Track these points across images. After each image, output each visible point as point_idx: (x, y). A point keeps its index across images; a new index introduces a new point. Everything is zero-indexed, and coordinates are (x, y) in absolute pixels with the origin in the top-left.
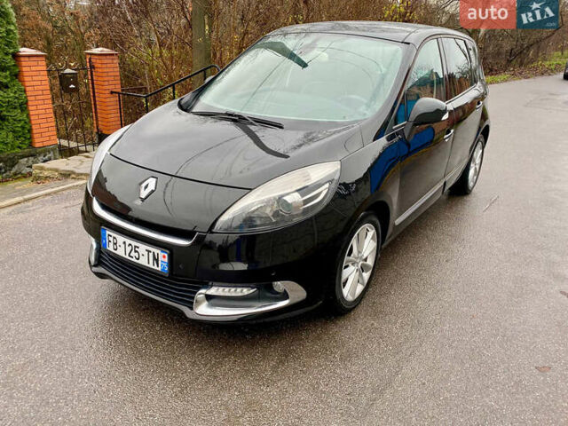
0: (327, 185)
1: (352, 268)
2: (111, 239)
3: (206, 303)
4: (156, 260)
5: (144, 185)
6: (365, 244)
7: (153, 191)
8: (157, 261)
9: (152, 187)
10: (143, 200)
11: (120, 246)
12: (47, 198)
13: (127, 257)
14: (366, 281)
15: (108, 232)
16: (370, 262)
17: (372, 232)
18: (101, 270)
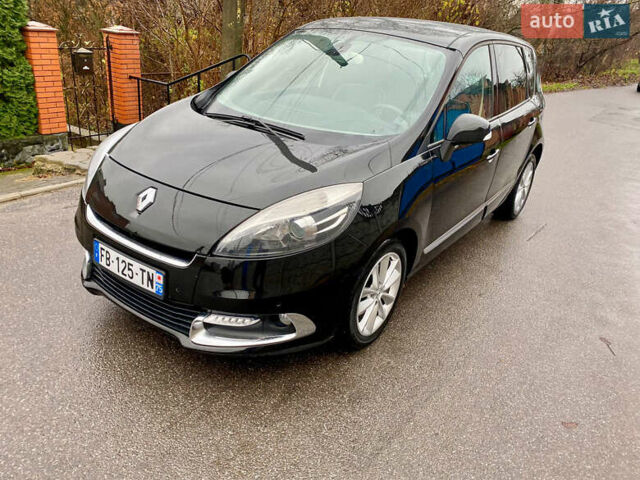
0: (346, 209)
1: (370, 300)
2: (104, 253)
3: (204, 331)
4: (150, 280)
5: (142, 195)
6: (388, 274)
7: (151, 204)
8: (152, 281)
9: (150, 199)
10: (140, 213)
11: (114, 262)
12: (46, 196)
13: (120, 274)
14: (386, 314)
15: (101, 245)
16: (393, 294)
17: (396, 261)
18: (93, 285)
